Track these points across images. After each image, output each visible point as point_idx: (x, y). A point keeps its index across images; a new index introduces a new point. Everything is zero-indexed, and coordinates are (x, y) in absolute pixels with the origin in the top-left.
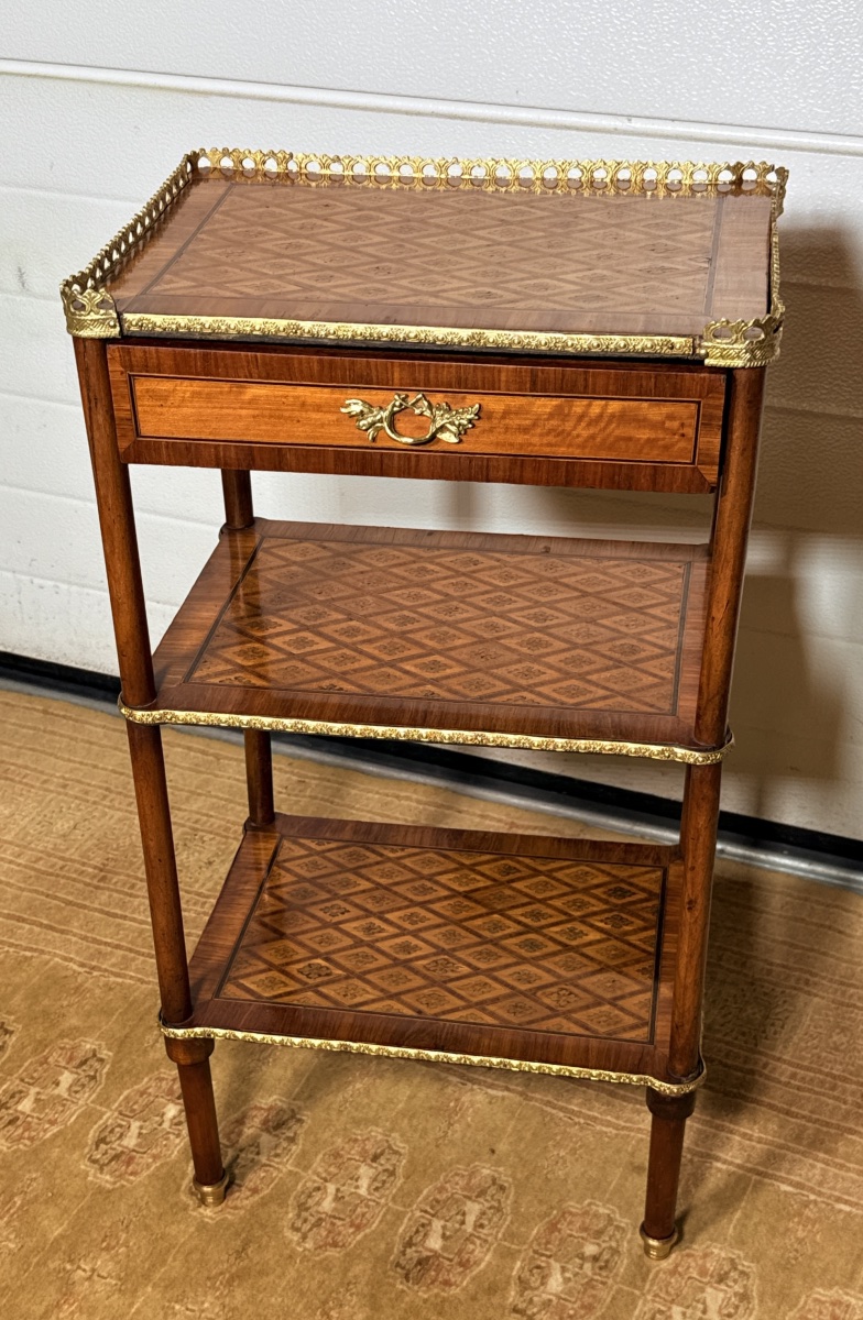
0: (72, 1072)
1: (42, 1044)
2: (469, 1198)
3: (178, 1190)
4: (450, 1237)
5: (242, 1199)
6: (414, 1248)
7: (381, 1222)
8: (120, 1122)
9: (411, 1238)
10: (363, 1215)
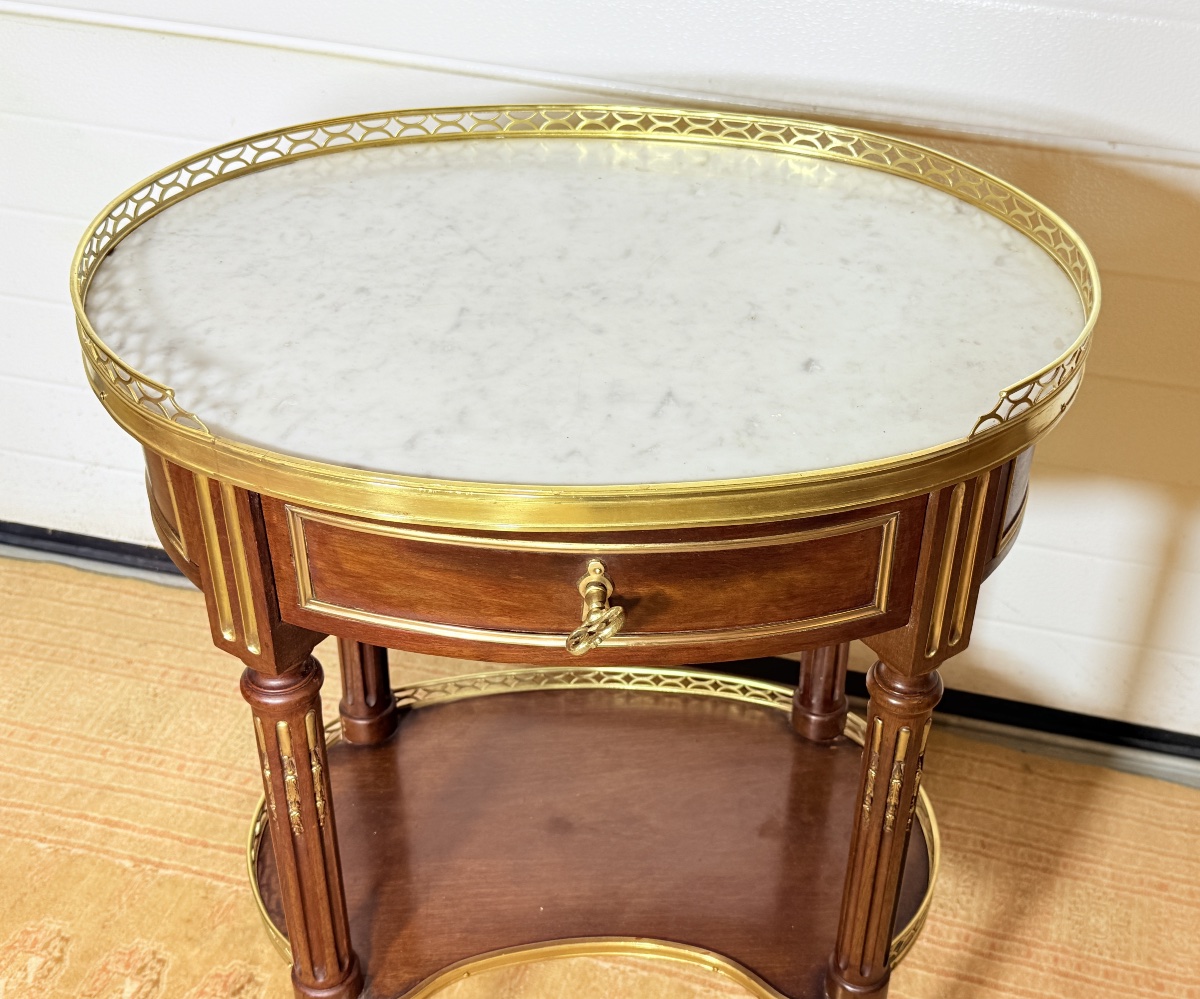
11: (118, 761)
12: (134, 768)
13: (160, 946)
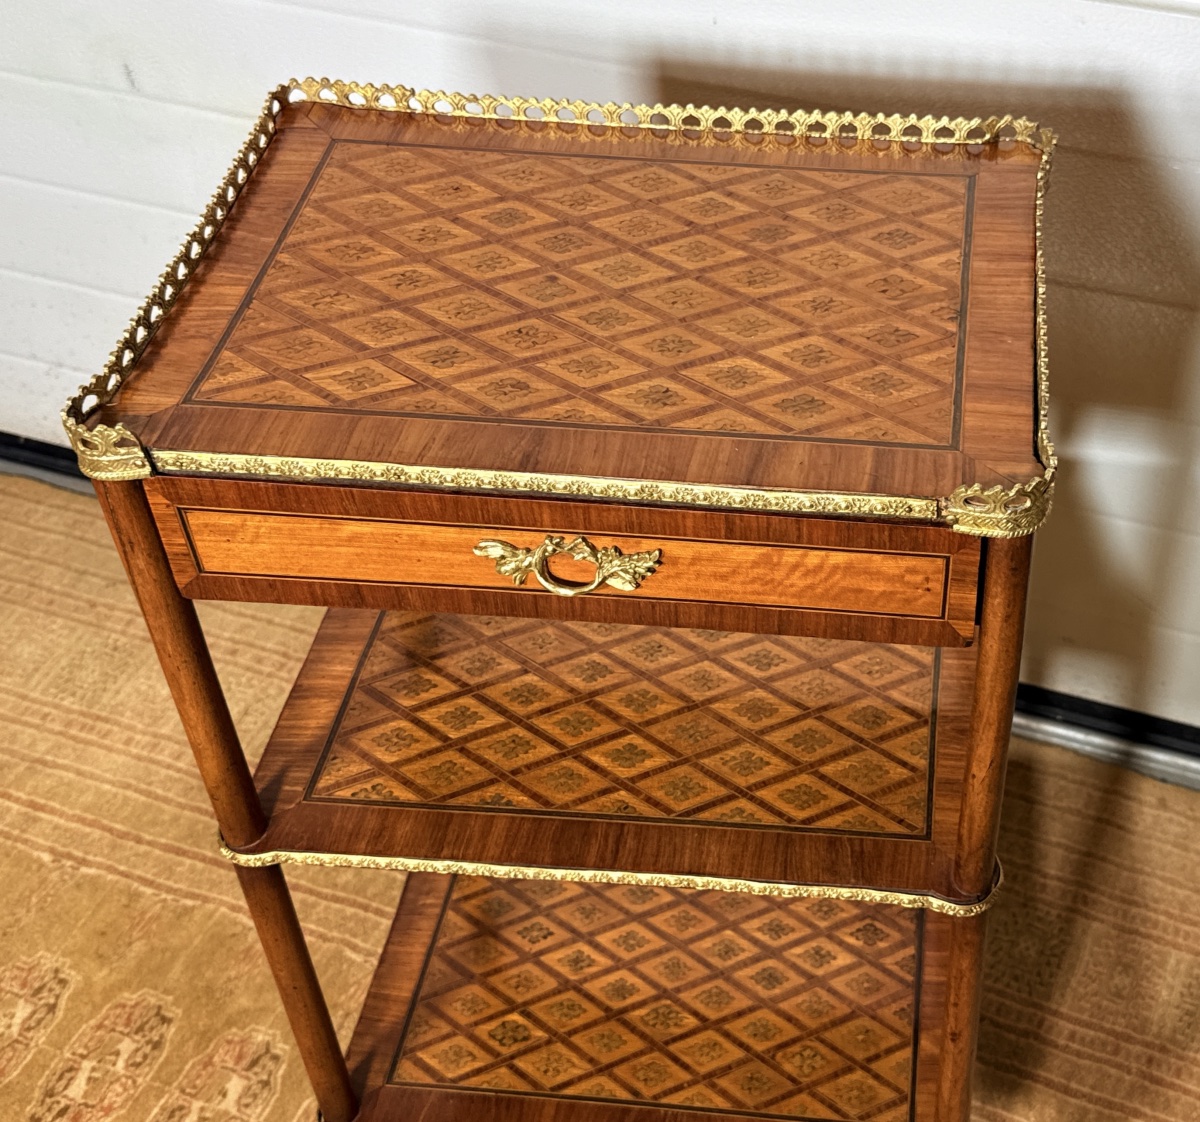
0: (241, 1076)
1: (205, 1037)
11: (57, 727)
12: (74, 738)
13: (64, 964)
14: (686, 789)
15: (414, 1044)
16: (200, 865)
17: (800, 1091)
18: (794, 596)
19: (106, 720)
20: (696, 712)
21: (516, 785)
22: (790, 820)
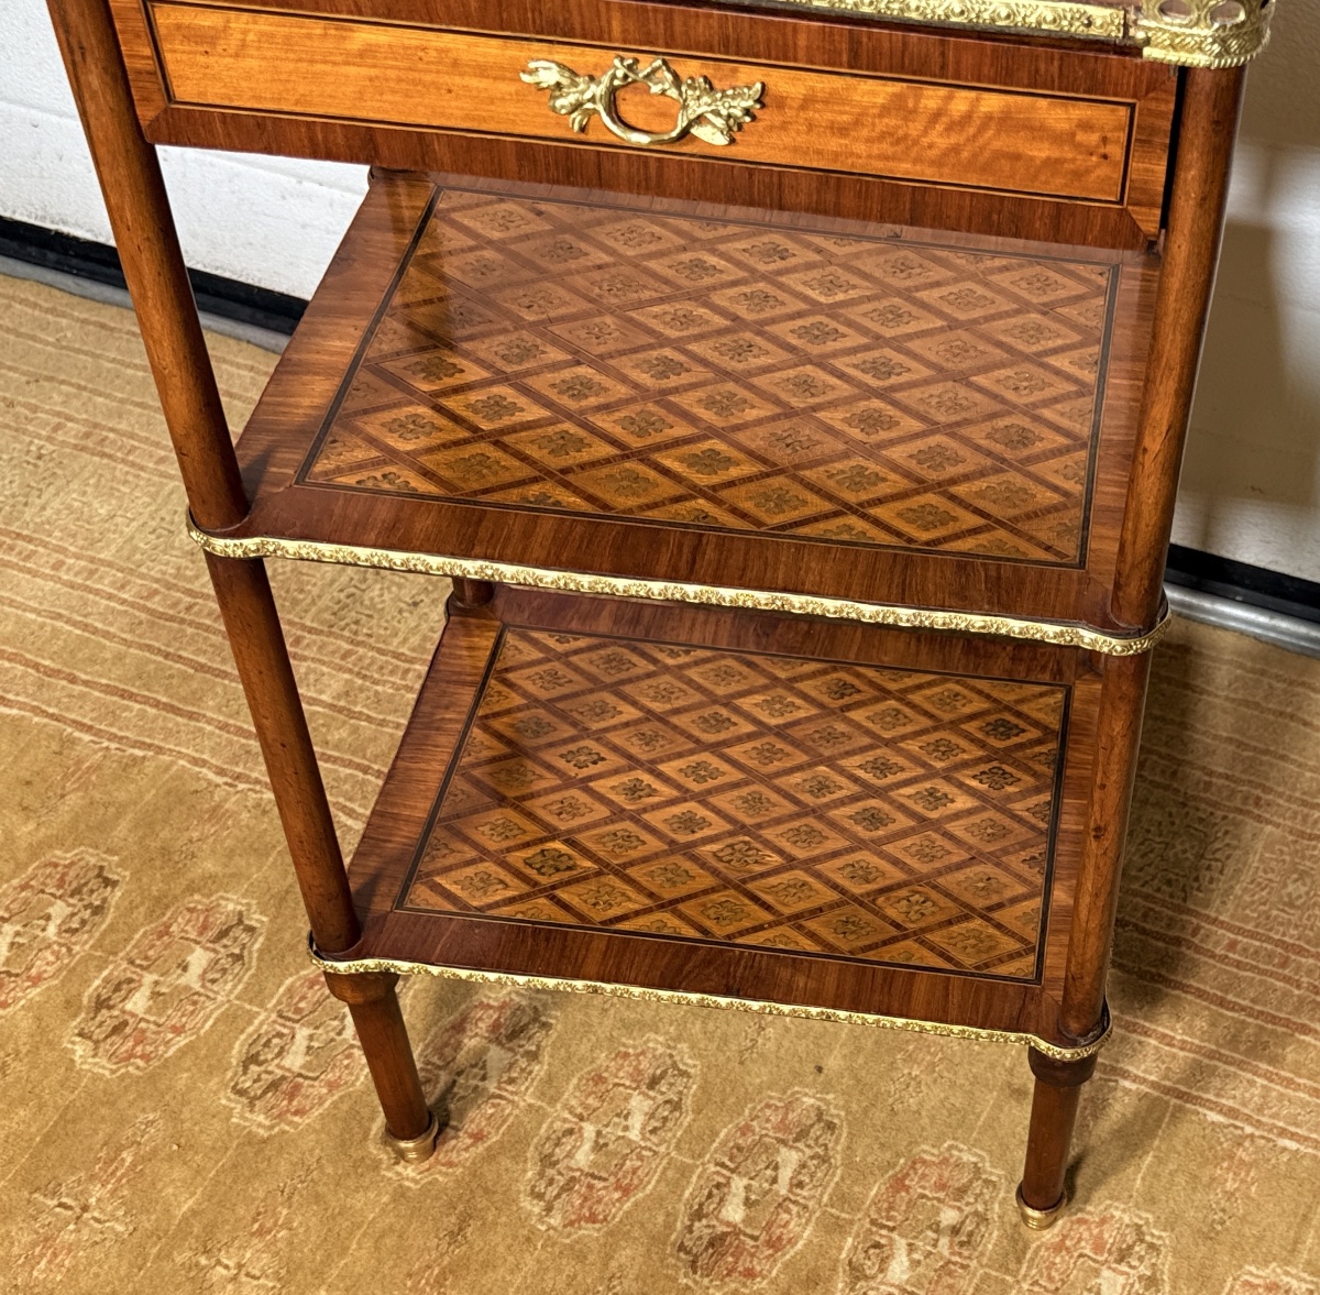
0: (207, 949)
1: (160, 903)
2: (784, 1142)
3: (365, 1137)
4: (756, 1202)
5: (460, 1150)
6: (704, 1222)
7: (658, 1182)
8: (279, 1028)
9: (701, 1205)
10: (634, 1171)
14: (781, 502)
15: (431, 867)
16: (152, 711)
17: (905, 937)
18: (933, 163)
19: (30, 540)
20: (795, 420)
21: (567, 485)
22: (910, 540)
